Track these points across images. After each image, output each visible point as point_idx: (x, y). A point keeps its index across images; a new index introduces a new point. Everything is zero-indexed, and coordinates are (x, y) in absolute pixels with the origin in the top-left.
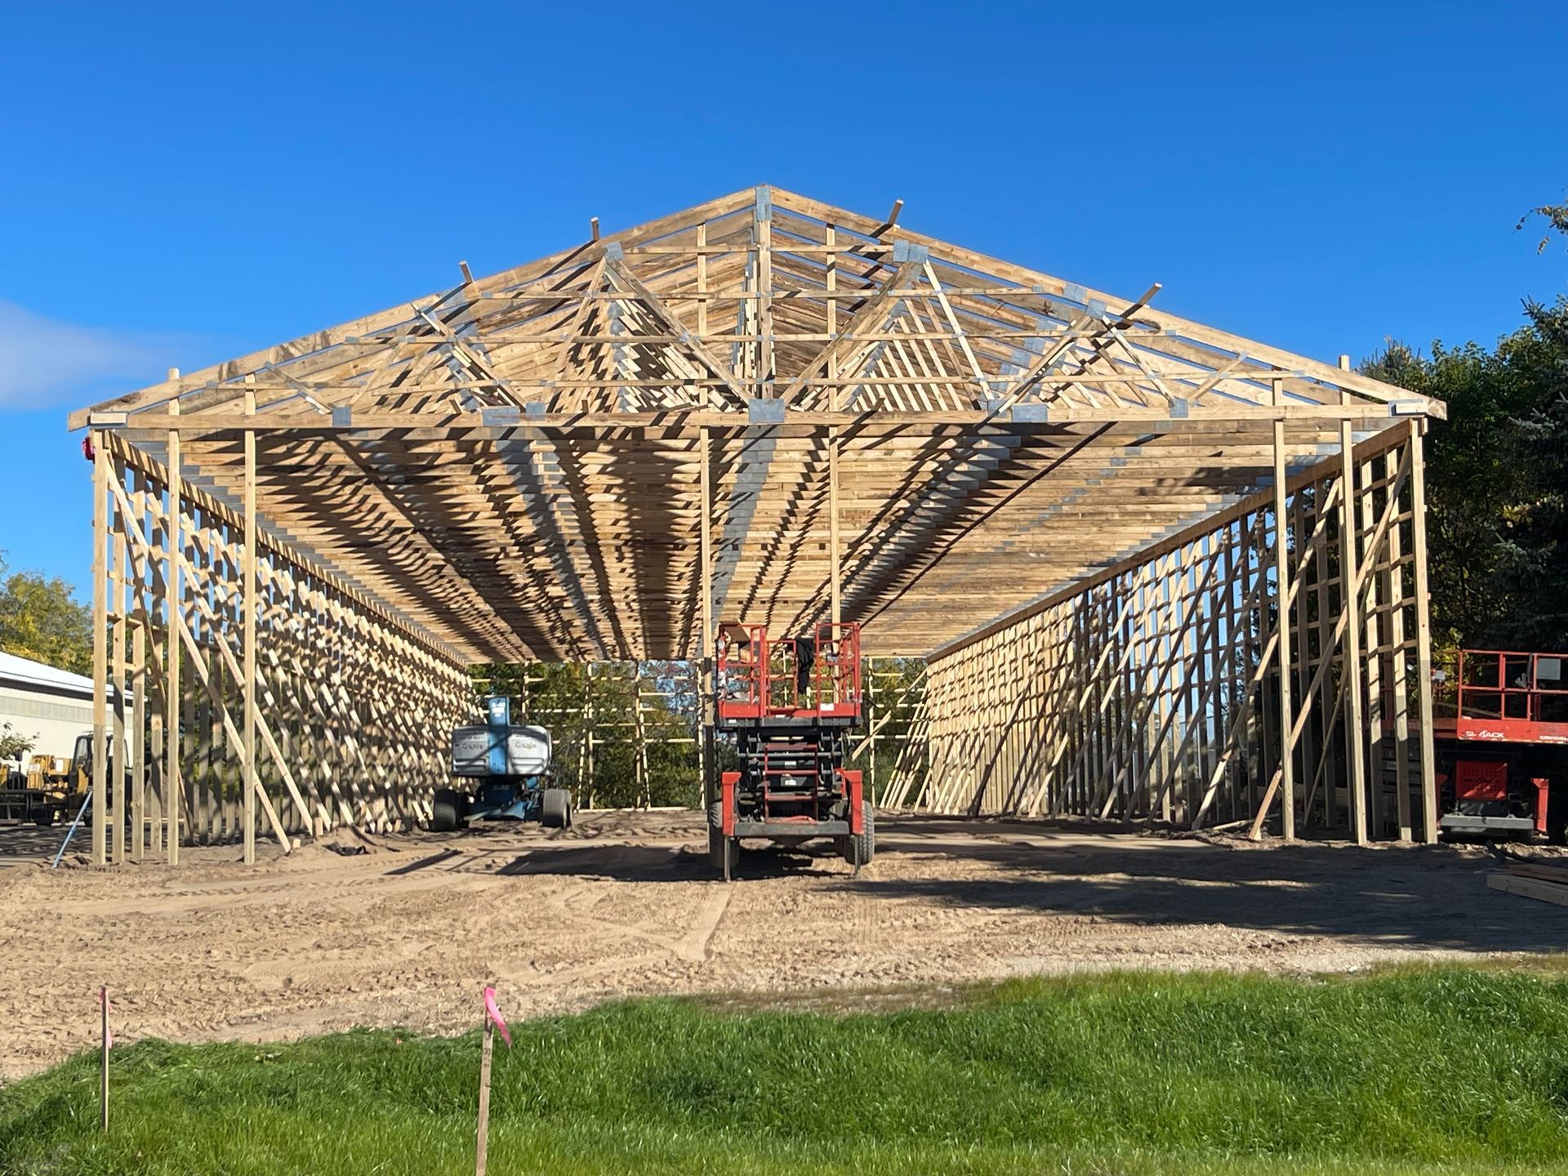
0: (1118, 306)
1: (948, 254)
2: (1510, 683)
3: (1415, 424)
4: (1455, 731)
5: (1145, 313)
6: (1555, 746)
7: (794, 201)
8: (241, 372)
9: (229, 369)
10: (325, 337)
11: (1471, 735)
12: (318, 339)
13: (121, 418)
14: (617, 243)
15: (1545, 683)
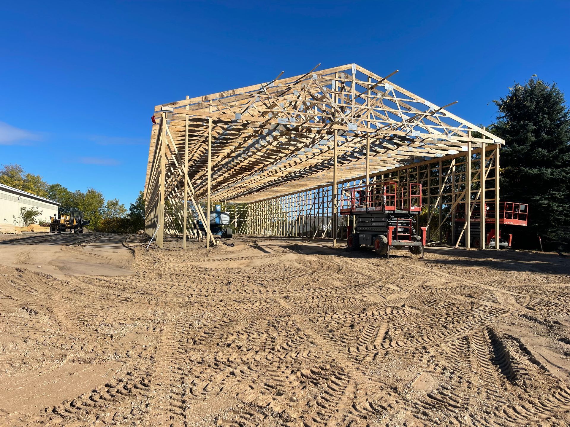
0: (437, 108)
1: (398, 89)
2: (515, 210)
3: (498, 145)
4: (503, 222)
5: (441, 111)
6: (523, 226)
7: (361, 69)
8: (209, 99)
9: (205, 98)
10: (234, 92)
11: (506, 223)
12: (232, 92)
13: (171, 109)
14: (316, 74)
15: (521, 211)
